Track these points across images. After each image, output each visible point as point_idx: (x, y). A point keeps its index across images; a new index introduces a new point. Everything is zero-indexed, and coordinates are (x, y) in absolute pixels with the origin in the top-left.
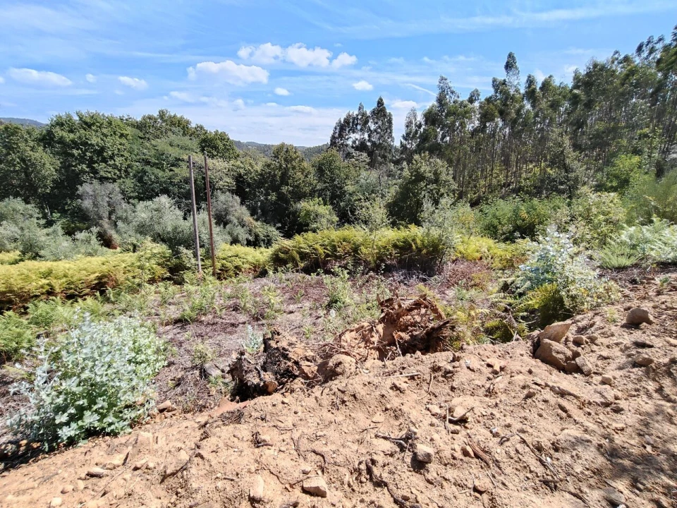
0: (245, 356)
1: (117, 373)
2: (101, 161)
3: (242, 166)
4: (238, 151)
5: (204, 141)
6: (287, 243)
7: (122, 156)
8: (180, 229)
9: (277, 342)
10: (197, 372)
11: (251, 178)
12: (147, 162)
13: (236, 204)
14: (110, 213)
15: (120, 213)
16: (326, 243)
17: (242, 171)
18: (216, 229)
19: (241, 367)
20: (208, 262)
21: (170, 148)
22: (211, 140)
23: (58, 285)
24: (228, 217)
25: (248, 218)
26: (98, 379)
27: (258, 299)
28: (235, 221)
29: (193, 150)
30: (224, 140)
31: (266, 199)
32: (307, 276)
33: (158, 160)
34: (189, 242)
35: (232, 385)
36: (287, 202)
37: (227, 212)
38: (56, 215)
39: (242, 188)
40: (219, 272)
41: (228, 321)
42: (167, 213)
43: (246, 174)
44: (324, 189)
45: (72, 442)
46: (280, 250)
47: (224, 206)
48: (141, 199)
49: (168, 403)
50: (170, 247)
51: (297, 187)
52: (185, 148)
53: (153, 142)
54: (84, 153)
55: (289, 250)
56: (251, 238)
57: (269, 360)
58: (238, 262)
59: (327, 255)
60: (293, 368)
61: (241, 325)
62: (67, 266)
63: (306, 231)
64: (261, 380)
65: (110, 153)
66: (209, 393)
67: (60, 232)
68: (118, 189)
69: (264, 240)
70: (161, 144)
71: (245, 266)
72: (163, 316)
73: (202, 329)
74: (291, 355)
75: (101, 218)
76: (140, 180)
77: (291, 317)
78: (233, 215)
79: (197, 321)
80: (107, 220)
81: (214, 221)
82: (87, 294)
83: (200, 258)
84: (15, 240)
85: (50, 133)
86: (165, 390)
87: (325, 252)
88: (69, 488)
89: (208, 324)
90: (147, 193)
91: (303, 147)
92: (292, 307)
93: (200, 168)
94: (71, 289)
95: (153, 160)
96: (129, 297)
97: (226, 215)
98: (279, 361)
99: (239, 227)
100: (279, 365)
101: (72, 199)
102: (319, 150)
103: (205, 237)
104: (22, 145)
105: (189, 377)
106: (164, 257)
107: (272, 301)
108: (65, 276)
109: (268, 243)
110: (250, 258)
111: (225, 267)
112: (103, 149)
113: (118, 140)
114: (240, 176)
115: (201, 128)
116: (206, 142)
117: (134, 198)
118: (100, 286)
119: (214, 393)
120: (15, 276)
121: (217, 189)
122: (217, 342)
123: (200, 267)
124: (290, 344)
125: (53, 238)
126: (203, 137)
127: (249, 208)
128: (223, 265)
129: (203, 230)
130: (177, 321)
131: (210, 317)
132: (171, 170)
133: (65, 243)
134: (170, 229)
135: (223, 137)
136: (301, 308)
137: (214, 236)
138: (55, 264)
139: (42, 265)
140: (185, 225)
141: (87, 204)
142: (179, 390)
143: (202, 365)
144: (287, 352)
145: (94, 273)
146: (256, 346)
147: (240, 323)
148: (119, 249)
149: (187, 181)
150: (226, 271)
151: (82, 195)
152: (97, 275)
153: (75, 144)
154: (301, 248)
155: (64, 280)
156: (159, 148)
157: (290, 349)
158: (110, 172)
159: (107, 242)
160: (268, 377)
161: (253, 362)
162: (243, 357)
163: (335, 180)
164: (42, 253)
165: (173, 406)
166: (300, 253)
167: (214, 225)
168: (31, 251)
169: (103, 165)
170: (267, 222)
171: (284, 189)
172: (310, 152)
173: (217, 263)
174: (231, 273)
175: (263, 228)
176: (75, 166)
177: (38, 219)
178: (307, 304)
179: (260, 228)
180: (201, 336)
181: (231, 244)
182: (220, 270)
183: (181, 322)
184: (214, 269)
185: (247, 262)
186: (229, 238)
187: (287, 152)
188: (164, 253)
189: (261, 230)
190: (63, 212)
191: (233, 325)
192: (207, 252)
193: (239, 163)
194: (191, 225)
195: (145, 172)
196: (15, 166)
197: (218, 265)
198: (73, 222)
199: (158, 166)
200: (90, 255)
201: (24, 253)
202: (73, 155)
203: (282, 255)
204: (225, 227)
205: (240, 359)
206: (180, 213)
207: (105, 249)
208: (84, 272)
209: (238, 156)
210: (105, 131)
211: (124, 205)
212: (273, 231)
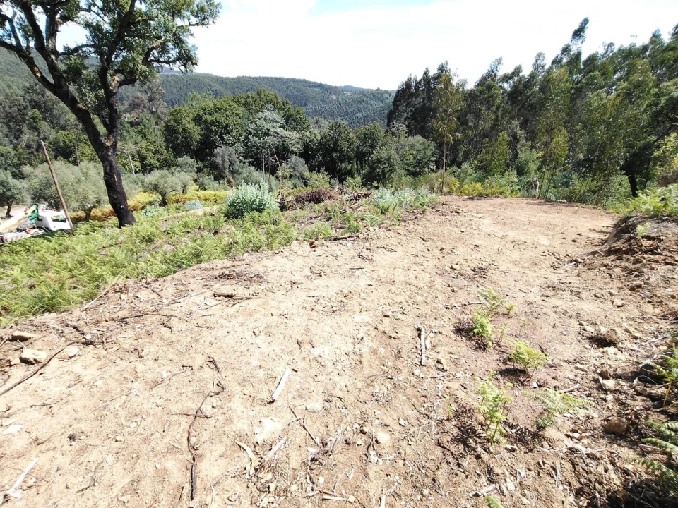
2: (227, 133)
7: (237, 128)
11: (313, 145)
12: (250, 133)
13: (302, 164)
17: (308, 140)
29: (279, 122)
30: (300, 114)
33: (256, 131)
36: (335, 163)
43: (311, 142)
54: (217, 128)
65: (231, 127)
68: (234, 151)
76: (246, 145)
80: (228, 170)
85: (199, 116)
95: (254, 131)
101: (210, 156)
104: (184, 121)
112: (227, 125)
114: (306, 143)
121: (291, 152)
132: (264, 138)
135: (299, 112)
141: (219, 160)
151: (216, 155)
153: (213, 123)
158: (231, 140)
159: (230, 185)
169: (227, 135)
176: (213, 137)
195: (249, 139)
198: (211, 171)
199: (256, 135)
202: (211, 130)
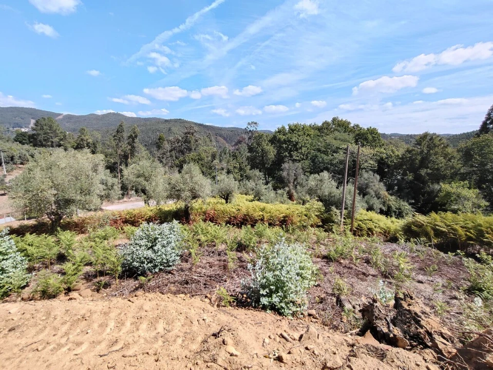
0: (377, 304)
1: (291, 278)
2: (295, 151)
3: (385, 151)
4: (383, 141)
5: (358, 135)
6: (421, 218)
7: (306, 147)
8: (333, 195)
9: (409, 305)
10: (335, 299)
11: (391, 161)
12: (319, 150)
13: (375, 181)
14: (295, 180)
15: (299, 180)
16: (469, 226)
17: (384, 156)
18: (358, 198)
19: (372, 312)
20: (349, 221)
21: (334, 141)
22: (363, 134)
23: (266, 216)
24: (367, 190)
25: (384, 192)
26: (282, 278)
27: (388, 260)
28: (373, 193)
29: (349, 142)
30: (373, 133)
31: (402, 178)
32: (442, 254)
33: (325, 148)
34: (338, 204)
35: (362, 322)
36: (424, 182)
37: (367, 186)
38: (270, 179)
39: (383, 169)
40: (355, 229)
41: (361, 270)
42: (327, 183)
43: (387, 158)
44: (469, 173)
45: (264, 308)
46: (413, 223)
47: (366, 182)
48: (311, 173)
49: (313, 312)
50: (325, 205)
51: (438, 169)
52: (344, 141)
53: (325, 138)
54: (288, 146)
55: (423, 225)
56: (384, 209)
57: (399, 318)
58: (370, 225)
59: (470, 238)
60: (425, 336)
61: (371, 277)
62: (271, 207)
63: (446, 211)
64: (389, 330)
65: (300, 145)
66: (341, 319)
67: (271, 188)
68: (300, 166)
69: (395, 212)
70: (329, 139)
71: (376, 229)
72: (317, 251)
73: (341, 269)
74: (423, 323)
75: (289, 182)
76: (313, 161)
77: (420, 286)
78: (372, 189)
79: (338, 262)
80: (292, 184)
81: (357, 191)
82: (277, 225)
83: (343, 216)
84: (253, 190)
85: (275, 137)
86: (313, 302)
87: (466, 235)
88: (272, 337)
89: (345, 266)
90: (316, 169)
91: (448, 135)
92: (421, 277)
93: (352, 154)
94: (271, 220)
95: (323, 149)
96: (300, 233)
97: (366, 188)
98: (409, 323)
99: (375, 198)
100: (409, 326)
101: (278, 170)
102: (467, 136)
103: (349, 202)
104: (263, 143)
105: (329, 300)
106: (320, 212)
107: (402, 266)
108: (270, 212)
109: (400, 215)
110: (382, 225)
111: (360, 227)
112: (297, 143)
113: (305, 138)
114: (382, 159)
115: (357, 126)
116: (360, 135)
117: (308, 172)
118: (284, 222)
119: (345, 321)
120: (251, 208)
121: (362, 169)
122: (351, 283)
123: (342, 223)
124: (424, 313)
125: (267, 191)
126: (357, 132)
127: (385, 184)
128: (359, 225)
129: (349, 197)
130: (324, 257)
131: (347, 262)
132: (332, 155)
133: (272, 194)
134: (327, 194)
135: (372, 132)
136: (432, 281)
137: (356, 202)
138: (267, 205)
139: (262, 205)
140: (337, 192)
141: (285, 174)
142: (321, 306)
143: (339, 295)
144: (419, 319)
145: (283, 213)
146: (384, 299)
147: (370, 274)
148: (295, 202)
149: (342, 162)
150: (361, 230)
151: (283, 169)
152: (284, 215)
153: (285, 142)
154: (438, 226)
155: (269, 214)
156: (327, 141)
157: (423, 317)
158: (298, 157)
159: (291, 197)
160: (397, 332)
161: (383, 312)
162: (375, 304)
163: (486, 165)
164: (262, 198)
165: (317, 315)
166: (435, 230)
167: (357, 195)
168: (258, 197)
169: (296, 152)
170: (401, 197)
171: (423, 172)
172: (455, 139)
173: (354, 223)
174: (364, 232)
175: (396, 202)
176: (283, 153)
177: (263, 180)
178: (440, 281)
179: (393, 201)
180: (339, 273)
181: (368, 210)
182: (356, 228)
183: (327, 259)
184: (352, 226)
185: (379, 226)
186: (366, 205)
187: (430, 140)
188: (320, 208)
189: (394, 203)
190: (273, 178)
191: (364, 274)
192: (349, 213)
193: (382, 150)
194: (341, 193)
195: (316, 156)
196: (259, 153)
197: (356, 224)
198: (277, 183)
199: (326, 153)
200: (282, 203)
201: (255, 197)
202: (283, 148)
203: (414, 228)
204: (364, 197)
205: (372, 305)
206: (335, 184)
207: (289, 201)
208: (278, 212)
209: (383, 145)
210: (299, 133)
211: (302, 176)
212: (406, 206)
